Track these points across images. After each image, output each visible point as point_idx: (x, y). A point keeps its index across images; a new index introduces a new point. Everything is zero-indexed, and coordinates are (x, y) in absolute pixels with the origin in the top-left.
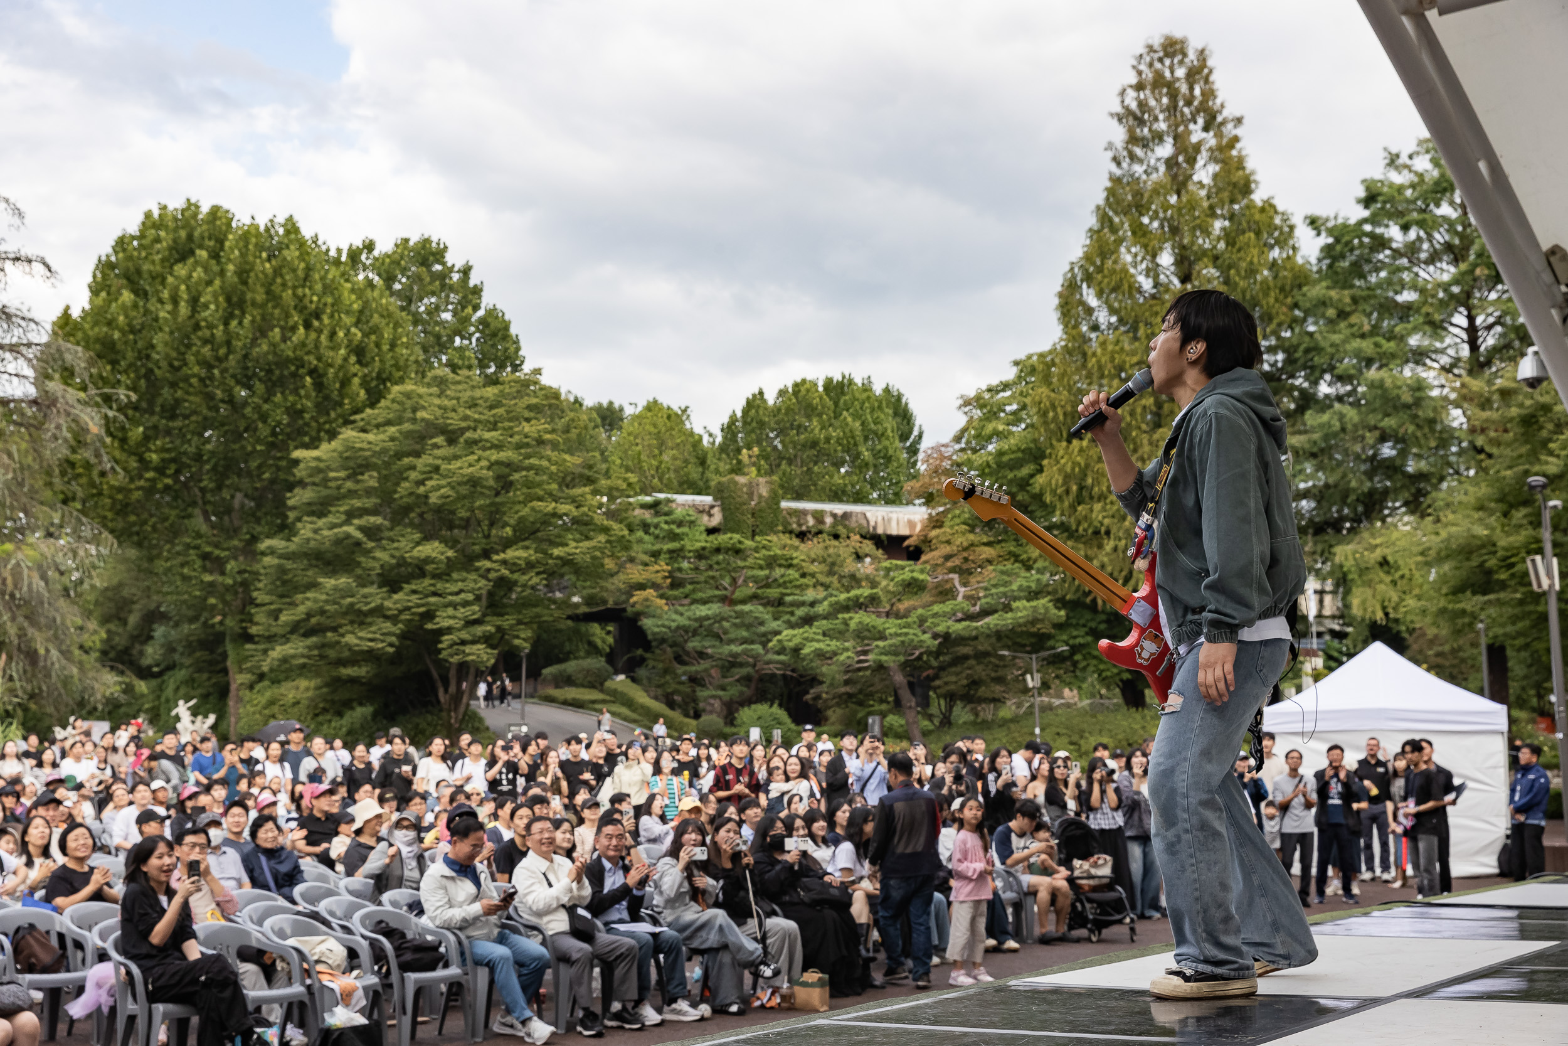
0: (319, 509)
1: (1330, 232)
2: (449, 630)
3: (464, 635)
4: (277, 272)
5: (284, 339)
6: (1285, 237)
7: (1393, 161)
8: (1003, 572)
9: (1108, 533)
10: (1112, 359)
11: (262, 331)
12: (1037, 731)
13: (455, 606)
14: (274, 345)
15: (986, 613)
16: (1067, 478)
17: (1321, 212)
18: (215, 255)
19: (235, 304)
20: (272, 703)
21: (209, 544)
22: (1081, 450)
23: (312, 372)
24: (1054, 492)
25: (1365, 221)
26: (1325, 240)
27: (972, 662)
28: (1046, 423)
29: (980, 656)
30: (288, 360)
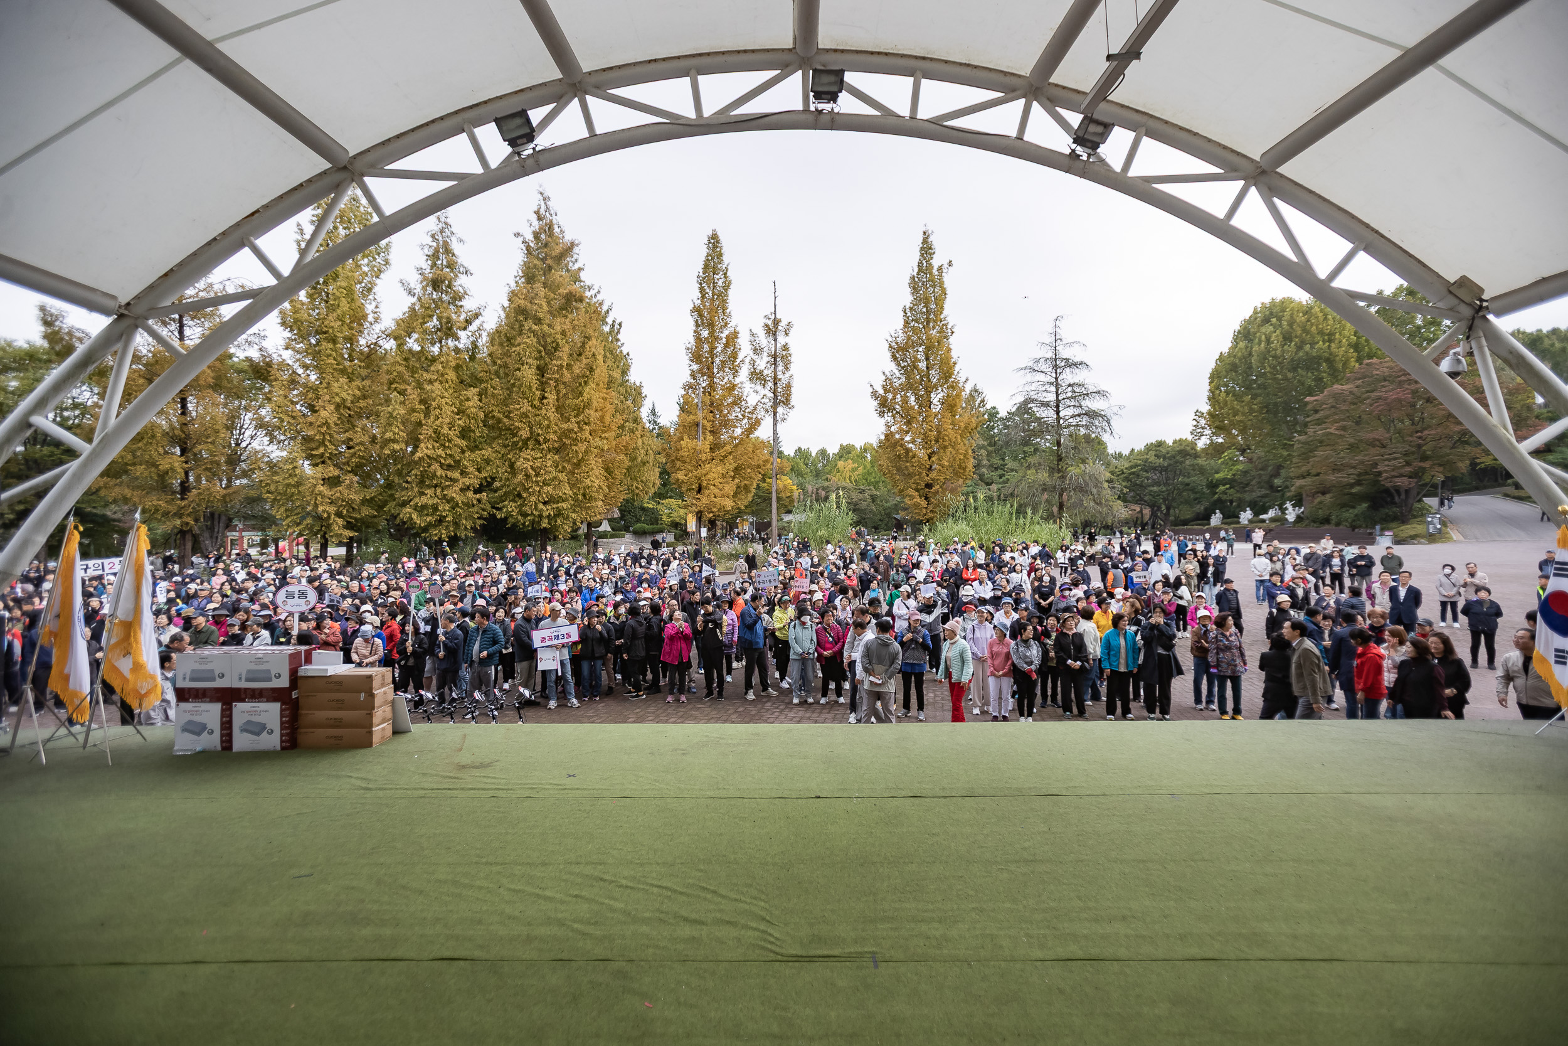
0: (1319, 422)
2: (1386, 471)
3: (1393, 473)
4: (1308, 321)
5: (1312, 348)
11: (1299, 348)
13: (1388, 460)
14: (1307, 353)
18: (1279, 319)
19: (1287, 338)
20: (1321, 503)
21: (1285, 439)
23: (1328, 360)
30: (1314, 357)
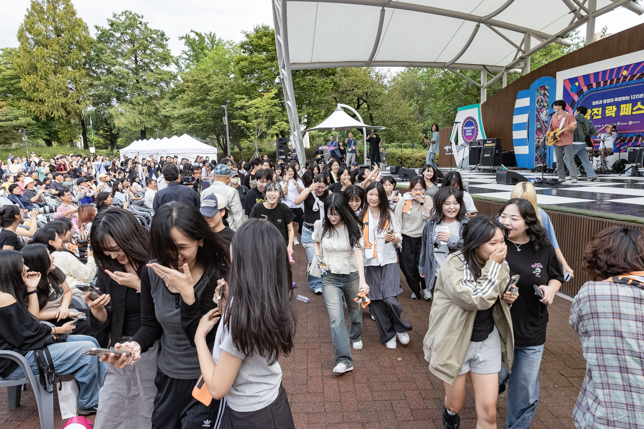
1: (101, 30)
6: (86, 29)
7: (115, 16)
8: (11, 109)
9: (45, 100)
10: (41, 54)
12: (27, 152)
15: (8, 120)
16: (30, 85)
17: (99, 25)
22: (34, 78)
24: (26, 88)
25: (111, 30)
26: (99, 32)
27: (3, 133)
28: (20, 69)
29: (6, 132)
